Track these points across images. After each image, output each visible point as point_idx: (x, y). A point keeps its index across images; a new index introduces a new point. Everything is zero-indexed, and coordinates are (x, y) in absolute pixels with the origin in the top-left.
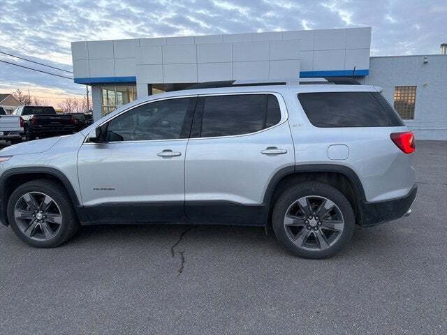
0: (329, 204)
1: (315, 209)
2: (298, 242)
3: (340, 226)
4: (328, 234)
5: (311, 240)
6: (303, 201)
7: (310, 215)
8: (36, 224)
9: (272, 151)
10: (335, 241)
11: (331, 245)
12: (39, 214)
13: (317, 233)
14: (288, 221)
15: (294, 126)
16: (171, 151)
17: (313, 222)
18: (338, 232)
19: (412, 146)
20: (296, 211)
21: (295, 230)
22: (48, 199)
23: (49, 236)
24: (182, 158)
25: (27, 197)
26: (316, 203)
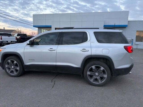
0: (102, 68)
1: (98, 70)
2: (92, 80)
3: (105, 76)
4: (102, 78)
5: (96, 80)
6: (93, 67)
7: (96, 72)
8: (12, 69)
9: (84, 50)
10: (104, 81)
11: (103, 82)
12: (13, 67)
13: (98, 78)
14: (89, 73)
15: (92, 42)
16: (52, 49)
17: (97, 74)
18: (105, 78)
19: (132, 51)
20: (91, 70)
21: (91, 76)
22: (15, 62)
23: (15, 73)
24: (55, 51)
25: (9, 61)
26: (98, 68)
